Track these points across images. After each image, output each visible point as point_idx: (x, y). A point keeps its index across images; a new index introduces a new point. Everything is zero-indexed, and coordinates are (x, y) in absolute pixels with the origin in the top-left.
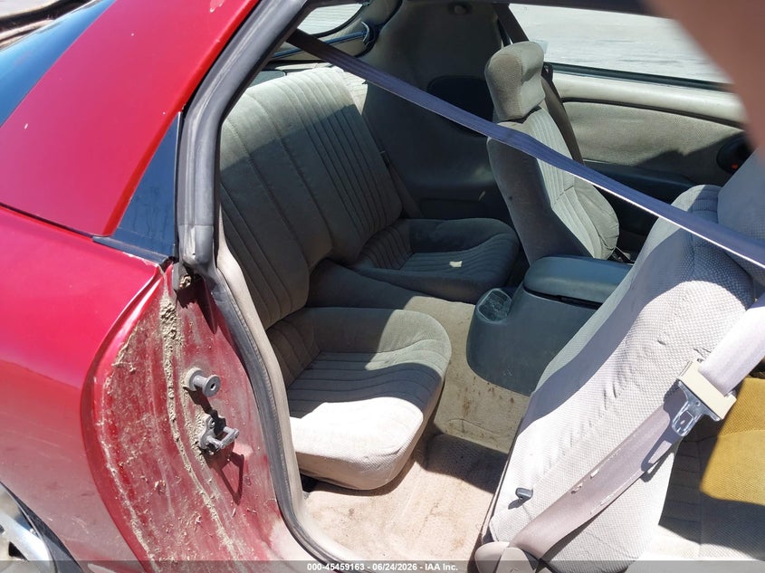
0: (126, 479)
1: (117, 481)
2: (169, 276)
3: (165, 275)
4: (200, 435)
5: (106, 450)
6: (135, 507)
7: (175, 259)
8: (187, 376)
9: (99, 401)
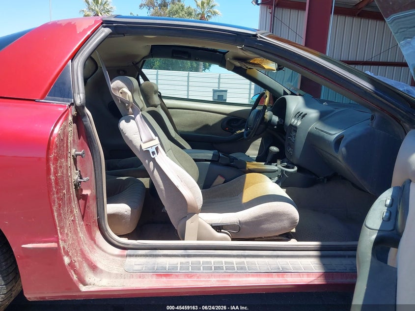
0: (57, 183)
1: (53, 184)
2: (71, 109)
3: (70, 110)
4: (76, 178)
5: (52, 168)
6: (58, 198)
7: (72, 104)
8: (73, 151)
9: (52, 146)
